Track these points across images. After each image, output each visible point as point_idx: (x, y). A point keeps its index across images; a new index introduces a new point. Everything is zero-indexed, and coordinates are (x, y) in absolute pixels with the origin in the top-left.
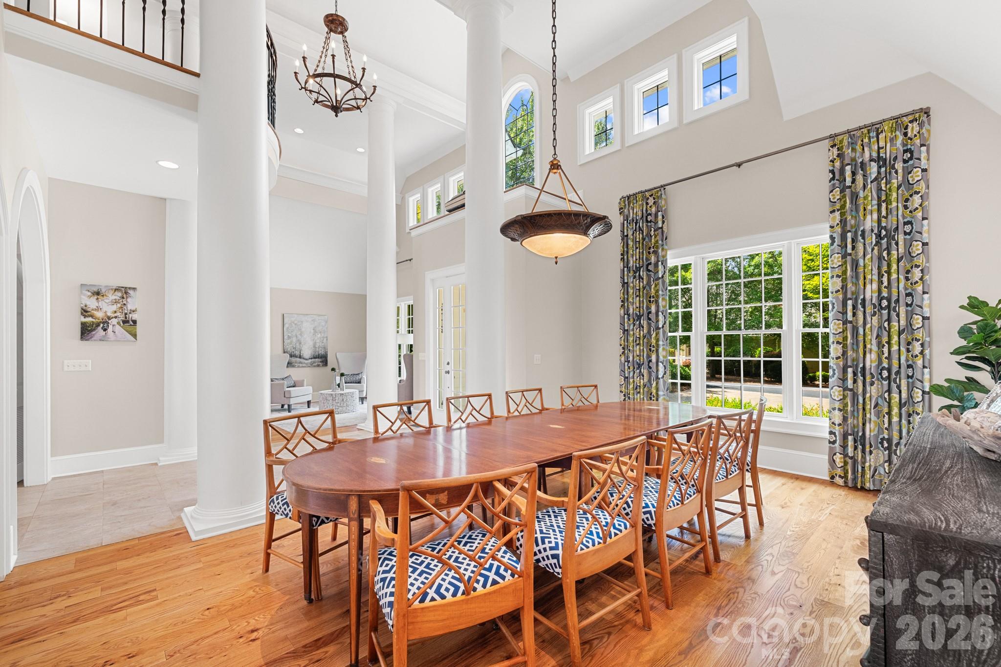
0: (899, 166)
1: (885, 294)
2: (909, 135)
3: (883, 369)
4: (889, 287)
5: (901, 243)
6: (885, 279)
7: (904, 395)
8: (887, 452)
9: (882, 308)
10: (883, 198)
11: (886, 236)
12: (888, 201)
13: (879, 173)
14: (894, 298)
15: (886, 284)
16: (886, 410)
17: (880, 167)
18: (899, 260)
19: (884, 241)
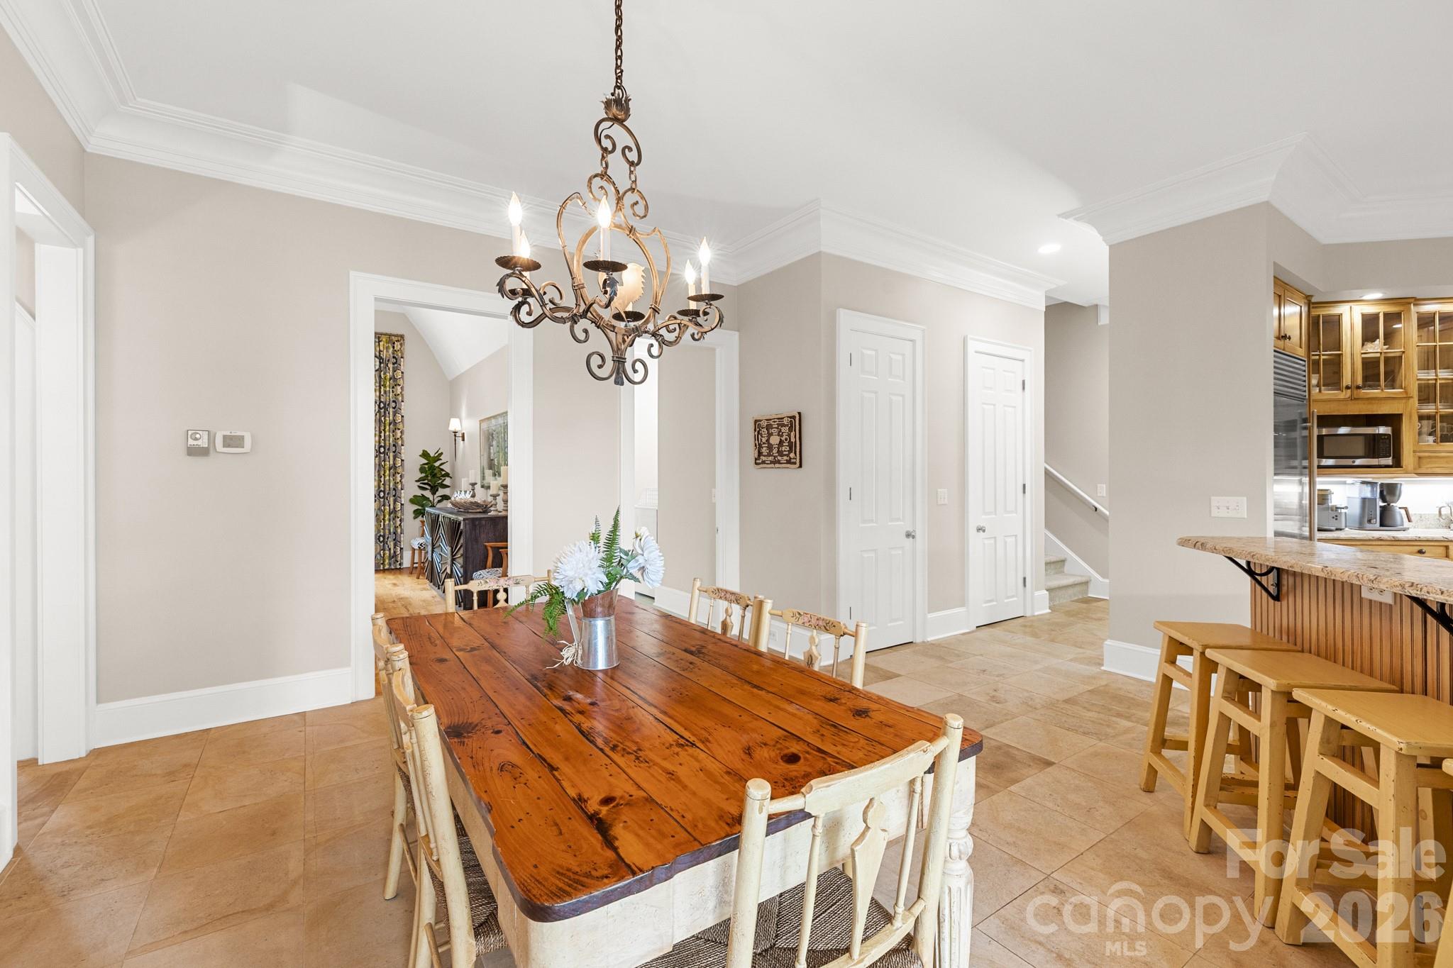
0: (390, 366)
1: (383, 444)
2: (395, 349)
3: (381, 491)
4: (384, 440)
5: (391, 413)
6: (382, 434)
7: (392, 507)
8: (382, 544)
9: (380, 453)
10: (382, 383)
11: (383, 407)
12: (385, 387)
13: (380, 366)
14: (387, 448)
15: (383, 438)
16: (382, 517)
17: (380, 363)
18: (390, 424)
19: (382, 411)
